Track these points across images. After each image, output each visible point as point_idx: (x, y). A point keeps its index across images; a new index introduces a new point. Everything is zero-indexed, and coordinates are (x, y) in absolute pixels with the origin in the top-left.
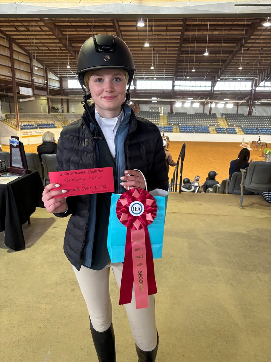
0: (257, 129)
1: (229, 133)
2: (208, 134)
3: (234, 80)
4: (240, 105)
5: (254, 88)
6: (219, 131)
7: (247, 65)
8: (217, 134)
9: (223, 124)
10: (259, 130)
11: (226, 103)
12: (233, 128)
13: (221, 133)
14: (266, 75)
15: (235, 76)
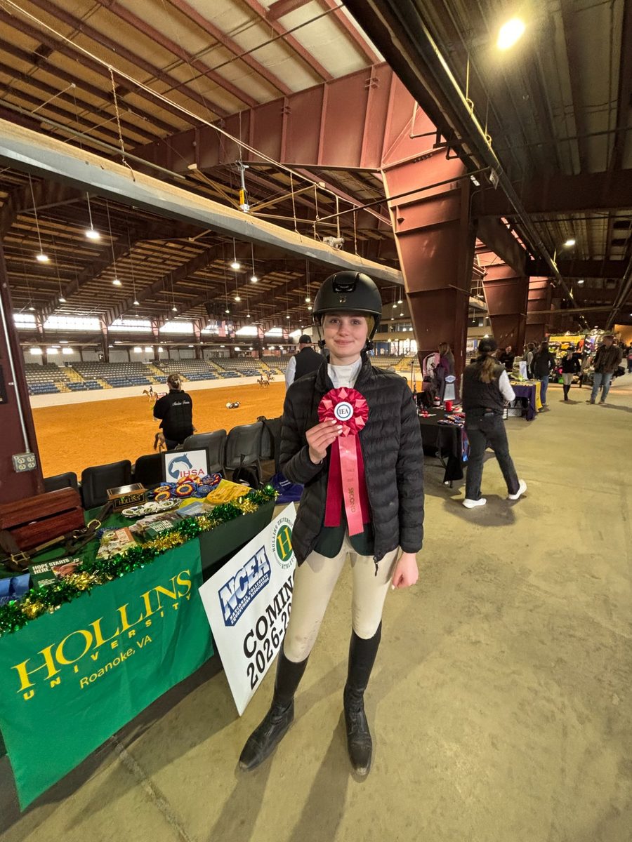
0: (127, 379)
1: (90, 389)
2: (59, 394)
3: (72, 314)
4: (83, 350)
5: (104, 326)
6: (74, 387)
7: (94, 296)
8: (74, 393)
9: (75, 378)
10: (130, 380)
11: (62, 347)
12: (93, 381)
13: (79, 390)
14: (121, 312)
15: (74, 310)
